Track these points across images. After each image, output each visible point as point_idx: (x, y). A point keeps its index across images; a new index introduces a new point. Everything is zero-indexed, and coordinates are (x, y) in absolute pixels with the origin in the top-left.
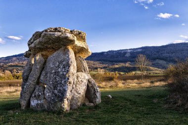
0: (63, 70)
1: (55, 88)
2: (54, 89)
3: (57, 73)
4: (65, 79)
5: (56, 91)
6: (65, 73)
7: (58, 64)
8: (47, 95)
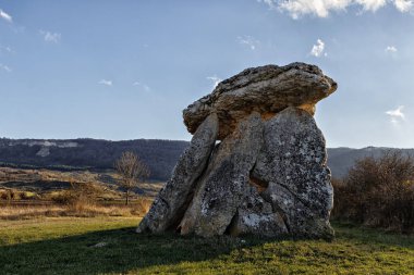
0: (312, 154)
1: (301, 188)
2: (300, 192)
3: (297, 158)
4: (320, 171)
5: (305, 196)
6: (317, 160)
7: (293, 139)
8: (286, 203)
